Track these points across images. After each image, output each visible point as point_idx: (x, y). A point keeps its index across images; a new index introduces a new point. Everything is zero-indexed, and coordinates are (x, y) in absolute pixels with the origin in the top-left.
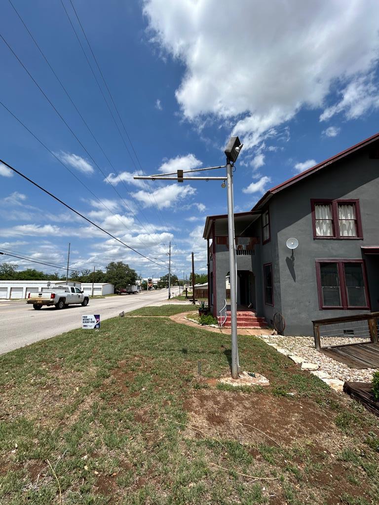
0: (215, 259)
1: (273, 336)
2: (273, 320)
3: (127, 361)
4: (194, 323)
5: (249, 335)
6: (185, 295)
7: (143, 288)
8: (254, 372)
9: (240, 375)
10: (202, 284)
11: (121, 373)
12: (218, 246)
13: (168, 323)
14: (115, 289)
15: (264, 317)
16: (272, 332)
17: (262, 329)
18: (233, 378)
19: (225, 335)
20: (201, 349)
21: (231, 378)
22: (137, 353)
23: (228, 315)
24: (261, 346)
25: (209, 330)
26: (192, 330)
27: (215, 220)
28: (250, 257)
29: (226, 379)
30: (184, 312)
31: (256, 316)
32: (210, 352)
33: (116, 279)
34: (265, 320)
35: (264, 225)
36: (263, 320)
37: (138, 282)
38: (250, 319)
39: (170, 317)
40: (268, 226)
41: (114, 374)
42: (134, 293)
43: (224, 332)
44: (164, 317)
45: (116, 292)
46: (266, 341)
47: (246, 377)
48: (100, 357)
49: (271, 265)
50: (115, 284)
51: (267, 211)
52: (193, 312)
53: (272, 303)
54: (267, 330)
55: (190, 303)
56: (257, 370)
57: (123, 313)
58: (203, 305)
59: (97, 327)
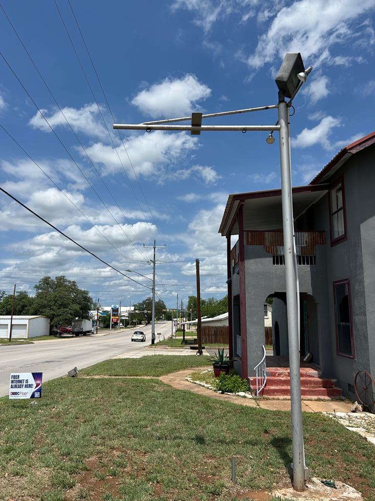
0: (243, 270)
1: (354, 414)
2: (353, 383)
3: (100, 458)
4: (207, 389)
5: (310, 411)
6: (182, 338)
7: (102, 325)
8: (331, 478)
9: (307, 485)
10: (213, 317)
11: (92, 480)
12: (249, 248)
13: (161, 389)
14: (51, 327)
15: (334, 377)
16: (353, 407)
17: (332, 400)
18: (295, 488)
19: (267, 412)
20: (229, 437)
21: (291, 490)
22: (116, 443)
23: (268, 374)
24: (336, 432)
25: (236, 402)
26: (205, 402)
27: (243, 201)
28: (309, 269)
29: (283, 491)
30: (185, 368)
31: (320, 378)
32: (246, 442)
33: (54, 307)
34: (338, 384)
35: (334, 209)
36: (333, 383)
37: (94, 313)
38: (310, 382)
39: (160, 378)
40: (341, 213)
41: (81, 481)
42: (85, 334)
43: (263, 405)
44: (149, 378)
45: (54, 333)
46: (345, 423)
47: (318, 488)
48: (51, 451)
49: (349, 284)
50: (51, 318)
51: (340, 185)
52: (202, 369)
53: (351, 354)
54: (342, 403)
55: (194, 353)
56: (337, 475)
57: (75, 369)
58: (221, 357)
59: (37, 395)
